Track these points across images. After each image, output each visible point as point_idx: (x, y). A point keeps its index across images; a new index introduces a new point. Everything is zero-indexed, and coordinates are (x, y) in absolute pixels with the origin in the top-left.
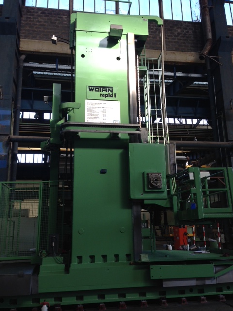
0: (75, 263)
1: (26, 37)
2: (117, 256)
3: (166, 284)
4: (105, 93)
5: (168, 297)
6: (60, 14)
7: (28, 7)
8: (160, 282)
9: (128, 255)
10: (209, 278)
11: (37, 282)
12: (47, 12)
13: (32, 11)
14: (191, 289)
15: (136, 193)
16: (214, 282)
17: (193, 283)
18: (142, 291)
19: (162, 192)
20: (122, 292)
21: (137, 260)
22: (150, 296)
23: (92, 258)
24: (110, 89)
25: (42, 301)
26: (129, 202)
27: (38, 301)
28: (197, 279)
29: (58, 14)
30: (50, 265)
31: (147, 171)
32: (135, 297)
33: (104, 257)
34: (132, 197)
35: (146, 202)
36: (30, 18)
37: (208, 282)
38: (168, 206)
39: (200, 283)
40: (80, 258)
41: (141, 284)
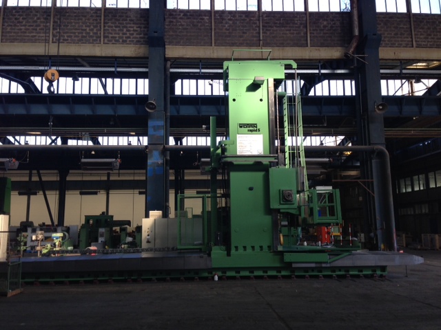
0: (233, 251)
1: (170, 43)
2: (261, 247)
3: (294, 265)
4: (251, 128)
5: (296, 274)
6: (202, 16)
7: (170, 10)
8: (290, 263)
9: (269, 247)
10: (324, 263)
11: (211, 261)
12: (188, 14)
13: (174, 13)
14: (313, 269)
15: (275, 205)
16: (328, 265)
17: (313, 265)
18: (278, 270)
19: (293, 204)
20: (265, 269)
21: (275, 250)
22: (284, 273)
23: (245, 248)
24: (254, 125)
25: (214, 273)
26: (269, 211)
27: (212, 273)
28: (316, 263)
29: (200, 15)
30: (218, 252)
31: (282, 188)
32: (274, 273)
33: (253, 247)
34: (272, 207)
35: (281, 211)
36: (172, 22)
37: (324, 265)
38: (298, 213)
39: (318, 265)
40: (237, 248)
41: (278, 265)
